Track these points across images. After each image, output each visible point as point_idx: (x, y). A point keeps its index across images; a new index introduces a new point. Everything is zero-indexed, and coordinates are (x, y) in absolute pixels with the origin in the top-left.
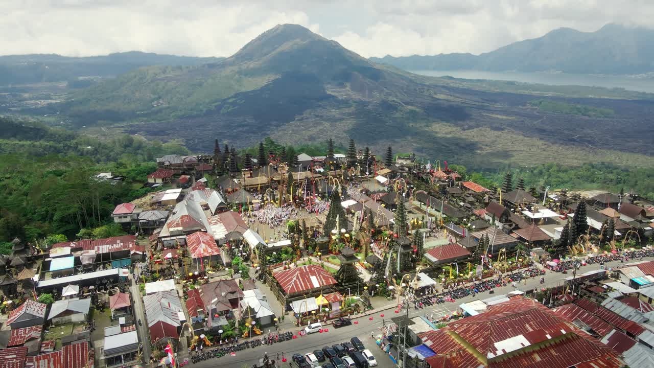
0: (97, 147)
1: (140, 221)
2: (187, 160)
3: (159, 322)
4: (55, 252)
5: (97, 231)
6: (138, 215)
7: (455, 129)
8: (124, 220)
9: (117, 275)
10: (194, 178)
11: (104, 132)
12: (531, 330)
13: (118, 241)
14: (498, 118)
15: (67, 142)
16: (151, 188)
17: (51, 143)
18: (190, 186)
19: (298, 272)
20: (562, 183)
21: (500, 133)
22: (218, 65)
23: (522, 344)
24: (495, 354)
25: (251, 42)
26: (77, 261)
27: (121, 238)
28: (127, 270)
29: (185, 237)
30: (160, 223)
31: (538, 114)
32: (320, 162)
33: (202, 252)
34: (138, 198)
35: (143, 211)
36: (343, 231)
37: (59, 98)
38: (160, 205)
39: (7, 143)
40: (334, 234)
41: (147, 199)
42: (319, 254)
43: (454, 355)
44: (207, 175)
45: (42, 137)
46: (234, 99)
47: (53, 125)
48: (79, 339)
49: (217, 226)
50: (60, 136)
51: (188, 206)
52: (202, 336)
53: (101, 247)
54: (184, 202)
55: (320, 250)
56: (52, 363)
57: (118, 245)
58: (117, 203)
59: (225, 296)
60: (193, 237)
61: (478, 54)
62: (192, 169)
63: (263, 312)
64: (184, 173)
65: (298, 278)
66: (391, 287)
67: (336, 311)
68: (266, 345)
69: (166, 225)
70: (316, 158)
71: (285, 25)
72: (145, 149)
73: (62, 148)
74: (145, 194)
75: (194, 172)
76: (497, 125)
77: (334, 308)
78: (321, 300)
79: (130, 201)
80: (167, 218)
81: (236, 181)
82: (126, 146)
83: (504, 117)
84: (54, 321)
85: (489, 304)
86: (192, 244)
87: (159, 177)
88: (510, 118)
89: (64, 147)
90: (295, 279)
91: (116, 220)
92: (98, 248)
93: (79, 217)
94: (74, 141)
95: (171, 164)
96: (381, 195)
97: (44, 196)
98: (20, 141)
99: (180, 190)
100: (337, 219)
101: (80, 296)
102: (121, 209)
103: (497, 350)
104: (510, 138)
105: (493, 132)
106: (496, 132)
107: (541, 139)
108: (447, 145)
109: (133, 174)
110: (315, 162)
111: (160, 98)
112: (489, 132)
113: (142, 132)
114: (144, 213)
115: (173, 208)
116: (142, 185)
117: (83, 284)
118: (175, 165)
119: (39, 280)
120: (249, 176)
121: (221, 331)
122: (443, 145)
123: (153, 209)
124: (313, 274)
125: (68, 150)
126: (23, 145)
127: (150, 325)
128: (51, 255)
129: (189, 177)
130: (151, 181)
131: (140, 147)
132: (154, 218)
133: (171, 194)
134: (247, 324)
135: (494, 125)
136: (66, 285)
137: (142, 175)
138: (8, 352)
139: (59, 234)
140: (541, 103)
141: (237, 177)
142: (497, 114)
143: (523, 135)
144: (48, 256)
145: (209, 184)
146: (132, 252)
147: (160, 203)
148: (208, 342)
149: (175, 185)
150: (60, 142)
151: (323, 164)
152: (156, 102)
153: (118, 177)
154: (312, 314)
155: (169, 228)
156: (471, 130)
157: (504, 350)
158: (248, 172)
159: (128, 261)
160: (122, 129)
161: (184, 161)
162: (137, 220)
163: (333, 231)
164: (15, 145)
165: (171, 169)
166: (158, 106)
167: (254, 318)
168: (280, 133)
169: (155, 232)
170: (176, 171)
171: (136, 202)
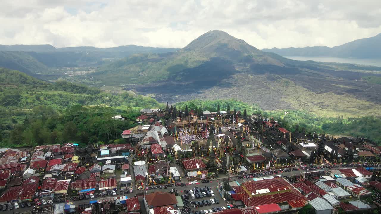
0: (111, 97)
1: (133, 138)
2: (154, 111)
3: (139, 175)
4: (103, 148)
5: (116, 141)
6: (132, 135)
7: (312, 93)
8: (126, 137)
9: (125, 158)
10: (156, 120)
11: (114, 89)
12: (272, 187)
13: (124, 146)
14: (340, 87)
15: (96, 95)
16: (138, 124)
17: (89, 95)
18: (154, 123)
19: (191, 161)
20: (373, 129)
21: (341, 96)
22: (176, 53)
23: (267, 192)
24: (255, 194)
25: (194, 40)
26: (110, 152)
27: (126, 144)
28: (128, 156)
29: (150, 145)
30: (141, 139)
31: (367, 85)
32: (214, 115)
33: (156, 152)
34: (132, 128)
35: (134, 134)
36: (214, 147)
37: (93, 70)
38: (141, 131)
39: (69, 95)
40: (210, 148)
41: (135, 128)
42: (203, 156)
43: (242, 193)
44: (162, 119)
45: (85, 92)
46: (183, 72)
47: (89, 85)
48: (112, 178)
49: (163, 142)
50: (93, 91)
51: (152, 133)
52: (153, 181)
53: (118, 147)
54: (151, 131)
55: (203, 154)
56: (104, 184)
57: (124, 147)
58: (123, 130)
59: (163, 169)
60: (153, 146)
61: (332, 47)
62: (156, 116)
63: (176, 175)
64: (152, 118)
65: (191, 164)
66: (228, 170)
67: (204, 177)
68: (176, 187)
69: (143, 140)
70: (213, 113)
71: (214, 31)
72: (134, 100)
73: (94, 98)
74: (135, 126)
75: (156, 117)
76: (339, 91)
77: (203, 176)
78: (199, 173)
79: (129, 129)
80: (144, 137)
81: (174, 122)
82: (125, 98)
83: (345, 87)
84: (104, 171)
85: (265, 179)
86: (153, 148)
87: (141, 119)
88: (349, 87)
89: (95, 97)
90: (190, 164)
91: (123, 137)
92: (117, 148)
93: (108, 135)
94: (100, 94)
95: (146, 113)
96: (236, 132)
97: (94, 125)
98: (75, 94)
99: (149, 125)
100: (211, 142)
101: (112, 164)
102: (125, 132)
103: (256, 192)
104: (347, 99)
105: (336, 95)
106: (338, 95)
107: (368, 101)
108: (306, 102)
109: (130, 117)
110: (212, 115)
111: (143, 71)
112: (334, 95)
113: (133, 89)
114: (134, 135)
115: (146, 133)
116: (133, 122)
117: (112, 160)
118: (148, 113)
119: (97, 158)
120: (180, 120)
121: (160, 180)
122: (303, 103)
123: (138, 133)
124: (197, 163)
125: (97, 98)
126: (76, 96)
127: (136, 176)
128: (101, 149)
129: (154, 119)
130: (138, 120)
131: (132, 98)
132: (138, 137)
133: (146, 127)
134: (170, 178)
135: (337, 92)
136: (107, 160)
137: (134, 117)
138: (91, 179)
139: (102, 141)
140: (370, 78)
141: (175, 120)
142: (340, 84)
143: (356, 98)
144: (99, 149)
145: (162, 124)
146: (130, 150)
147: (141, 130)
148: (155, 183)
149: (147, 123)
150: (93, 95)
151: (214, 116)
152: (141, 73)
153: (124, 117)
154: (194, 177)
155: (144, 142)
156: (322, 94)
157: (259, 193)
158: (180, 119)
159: (128, 153)
160: (124, 87)
161: (152, 111)
162: (132, 137)
163: (210, 147)
164: (72, 95)
165: (146, 115)
166: (142, 75)
167: (172, 176)
168: (208, 92)
169: (139, 143)
170: (149, 116)
171: (131, 130)
